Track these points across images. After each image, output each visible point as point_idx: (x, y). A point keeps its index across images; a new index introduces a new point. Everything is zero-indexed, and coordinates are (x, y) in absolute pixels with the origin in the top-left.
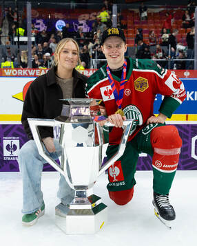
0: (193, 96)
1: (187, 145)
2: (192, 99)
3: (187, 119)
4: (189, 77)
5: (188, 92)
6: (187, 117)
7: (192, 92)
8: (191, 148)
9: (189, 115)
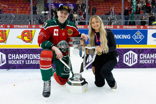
0: (121, 37)
1: (121, 57)
2: (121, 38)
3: (118, 47)
4: (119, 28)
5: (119, 35)
6: (118, 46)
7: (121, 35)
8: (123, 59)
9: (119, 45)
